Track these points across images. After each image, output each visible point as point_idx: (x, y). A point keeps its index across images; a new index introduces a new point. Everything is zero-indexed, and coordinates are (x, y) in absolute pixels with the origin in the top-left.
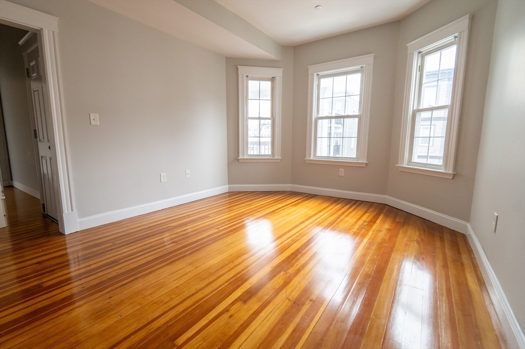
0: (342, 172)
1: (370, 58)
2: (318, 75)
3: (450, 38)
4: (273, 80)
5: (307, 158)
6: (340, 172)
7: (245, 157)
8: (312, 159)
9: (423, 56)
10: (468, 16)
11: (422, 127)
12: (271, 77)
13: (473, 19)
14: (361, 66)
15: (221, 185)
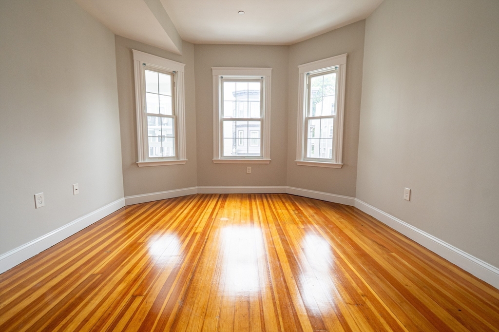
0: (249, 170)
1: (269, 71)
2: (222, 77)
3: (333, 68)
4: (173, 74)
5: (215, 159)
6: (248, 170)
7: (147, 161)
8: (219, 159)
9: (310, 77)
10: (346, 55)
11: (251, 132)
12: (172, 70)
13: (348, 57)
14: (261, 76)
15: (117, 199)
